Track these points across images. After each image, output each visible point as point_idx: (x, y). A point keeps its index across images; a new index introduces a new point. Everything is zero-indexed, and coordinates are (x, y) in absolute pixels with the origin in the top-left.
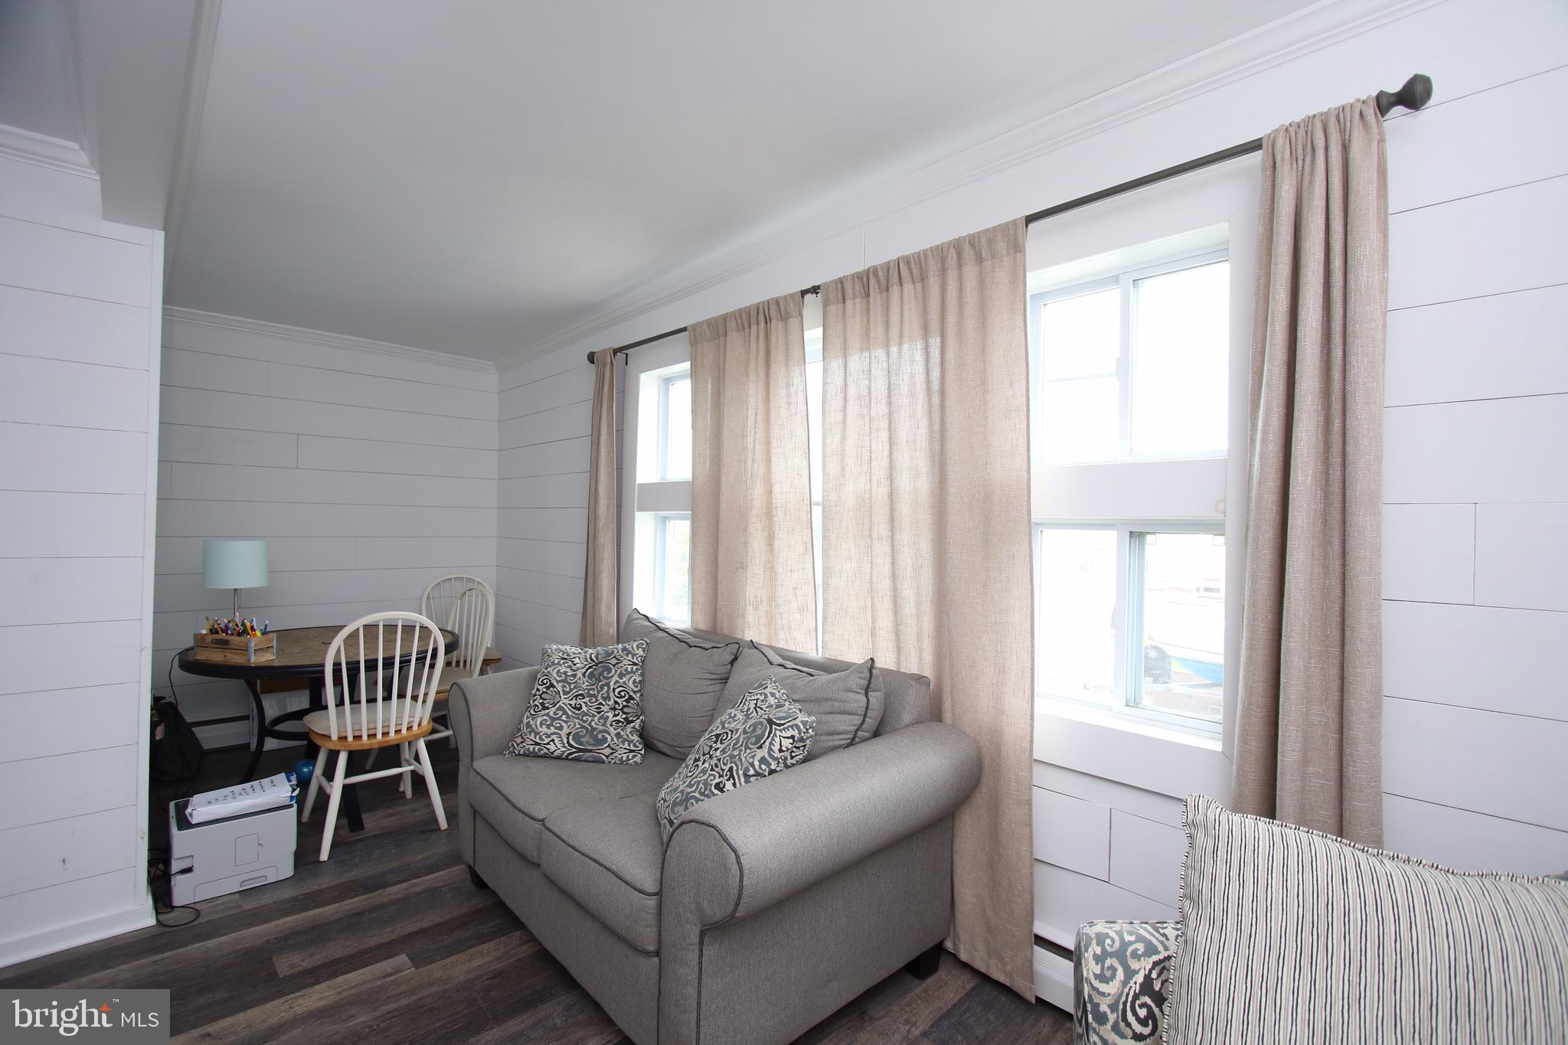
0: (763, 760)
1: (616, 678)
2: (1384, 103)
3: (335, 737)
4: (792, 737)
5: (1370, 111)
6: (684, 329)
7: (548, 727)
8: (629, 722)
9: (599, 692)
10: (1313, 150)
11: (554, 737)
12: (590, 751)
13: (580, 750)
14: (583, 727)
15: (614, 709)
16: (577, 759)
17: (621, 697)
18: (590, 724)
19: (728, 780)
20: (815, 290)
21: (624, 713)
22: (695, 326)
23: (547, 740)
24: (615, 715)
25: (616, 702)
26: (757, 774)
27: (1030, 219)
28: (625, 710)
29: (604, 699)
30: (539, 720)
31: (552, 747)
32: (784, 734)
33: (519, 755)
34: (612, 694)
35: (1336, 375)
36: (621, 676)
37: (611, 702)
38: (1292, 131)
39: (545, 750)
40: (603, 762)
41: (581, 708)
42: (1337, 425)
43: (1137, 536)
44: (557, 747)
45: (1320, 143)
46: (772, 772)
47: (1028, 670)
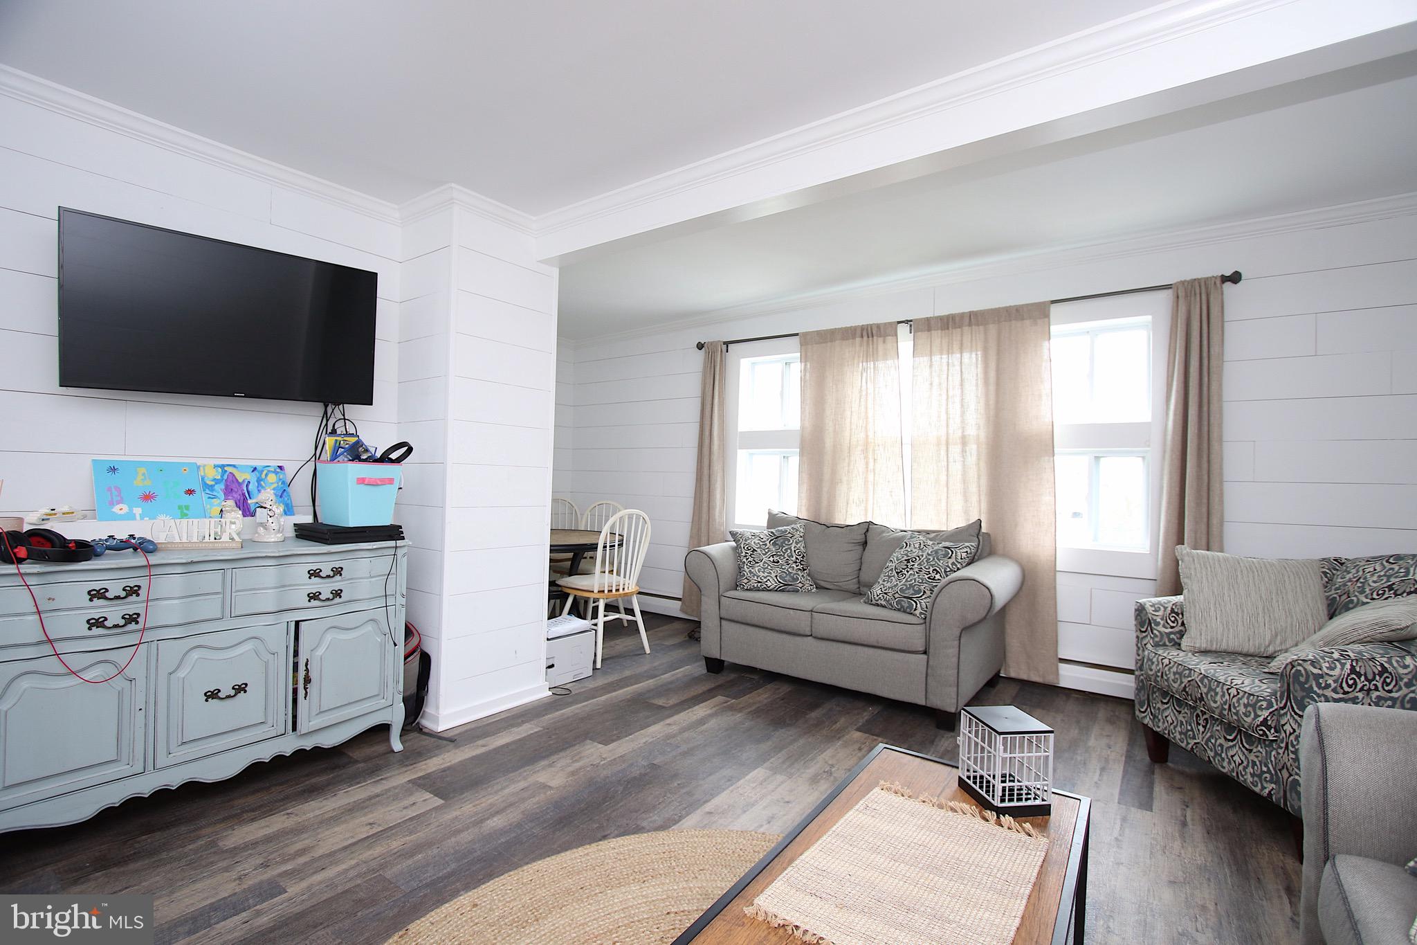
0: (953, 564)
1: (794, 545)
2: (1224, 279)
3: (596, 591)
4: (967, 552)
5: (1218, 282)
6: (797, 335)
7: (763, 572)
8: (804, 570)
9: (784, 553)
10: (1195, 294)
11: (768, 578)
12: (791, 585)
13: (786, 585)
14: (783, 572)
15: (796, 562)
16: (783, 591)
17: (800, 555)
18: (787, 570)
19: (936, 574)
20: (907, 322)
21: (801, 564)
22: (805, 334)
23: (765, 580)
24: (797, 566)
25: (797, 558)
26: (951, 570)
27: (1053, 302)
28: (802, 563)
29: (789, 557)
30: (757, 569)
31: (769, 584)
32: (961, 551)
33: (747, 590)
34: (794, 554)
35: (1205, 389)
36: (797, 543)
37: (794, 559)
38: (1186, 284)
39: (765, 586)
40: (798, 591)
41: (778, 562)
42: (1205, 409)
43: (1097, 458)
44: (772, 584)
45: (1198, 291)
46: (958, 569)
47: (1053, 523)
